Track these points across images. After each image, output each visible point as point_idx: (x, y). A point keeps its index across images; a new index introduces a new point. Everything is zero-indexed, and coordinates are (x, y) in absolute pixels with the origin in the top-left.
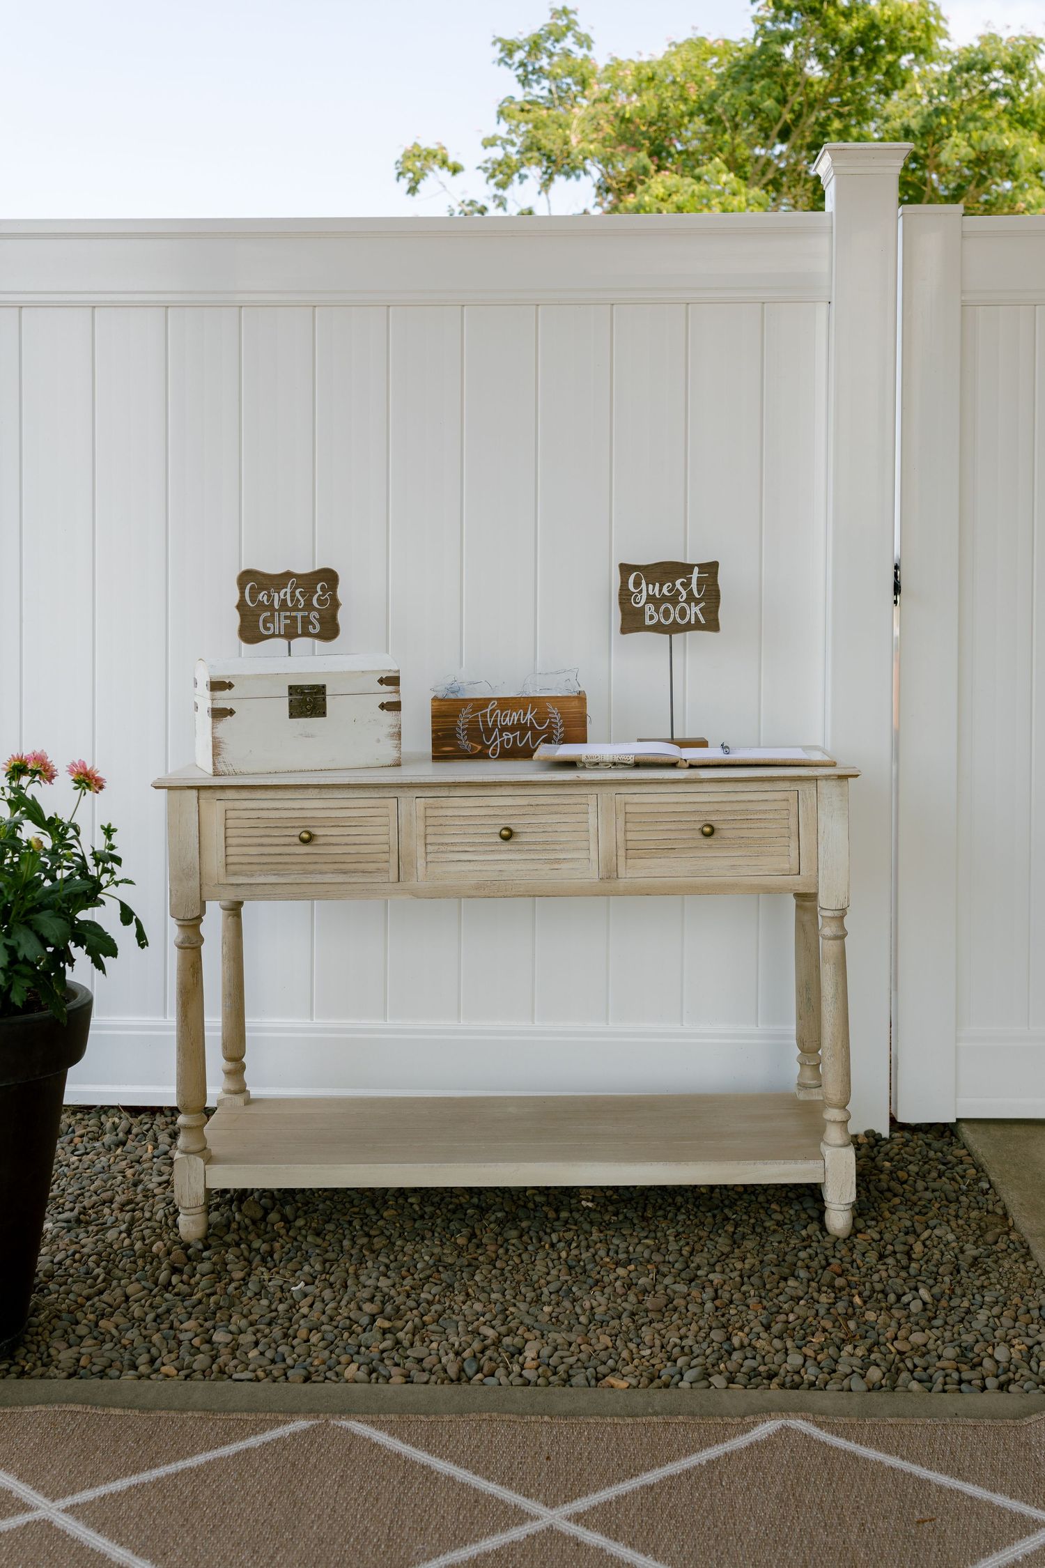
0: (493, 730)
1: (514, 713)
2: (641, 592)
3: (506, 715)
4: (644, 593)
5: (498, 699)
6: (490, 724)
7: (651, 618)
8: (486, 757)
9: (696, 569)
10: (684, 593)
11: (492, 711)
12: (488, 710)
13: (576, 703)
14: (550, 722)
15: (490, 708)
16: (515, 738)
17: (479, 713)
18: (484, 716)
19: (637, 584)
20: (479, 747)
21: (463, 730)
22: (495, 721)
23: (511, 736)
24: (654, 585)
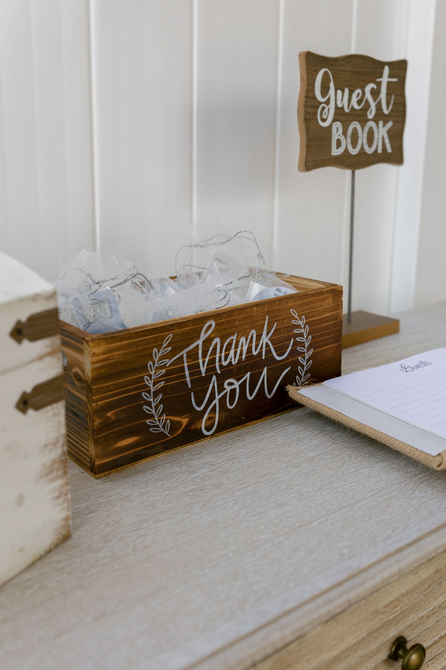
0: (208, 379)
1: (243, 339)
2: (328, 102)
3: (230, 345)
4: (332, 105)
5: (217, 316)
6: (203, 370)
7: (339, 144)
8: (197, 437)
9: (386, 70)
10: (373, 105)
11: (207, 342)
12: (200, 342)
13: (329, 302)
14: (296, 344)
15: (203, 336)
16: (242, 386)
17: (184, 353)
18: (193, 355)
19: (325, 90)
20: (185, 421)
21: (156, 394)
22: (212, 361)
23: (237, 385)
24: (343, 91)
